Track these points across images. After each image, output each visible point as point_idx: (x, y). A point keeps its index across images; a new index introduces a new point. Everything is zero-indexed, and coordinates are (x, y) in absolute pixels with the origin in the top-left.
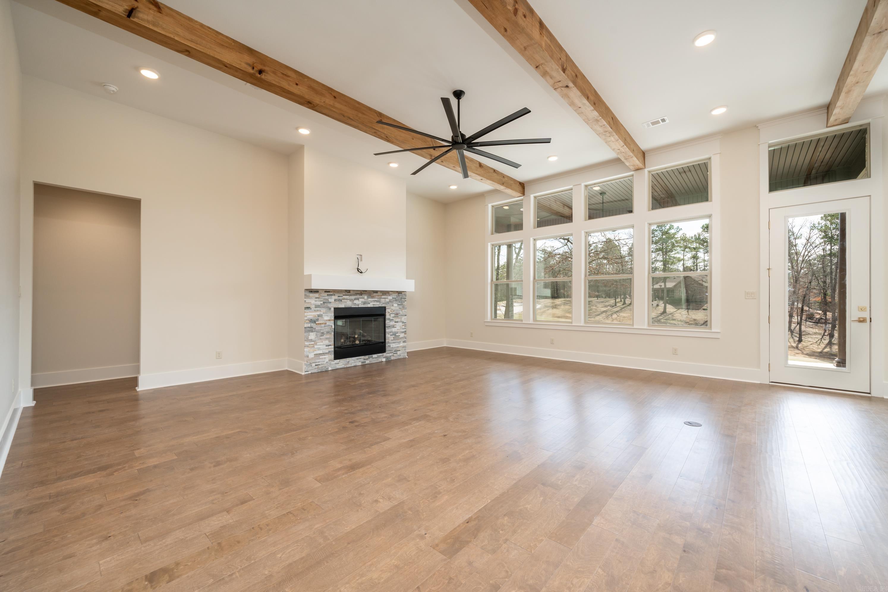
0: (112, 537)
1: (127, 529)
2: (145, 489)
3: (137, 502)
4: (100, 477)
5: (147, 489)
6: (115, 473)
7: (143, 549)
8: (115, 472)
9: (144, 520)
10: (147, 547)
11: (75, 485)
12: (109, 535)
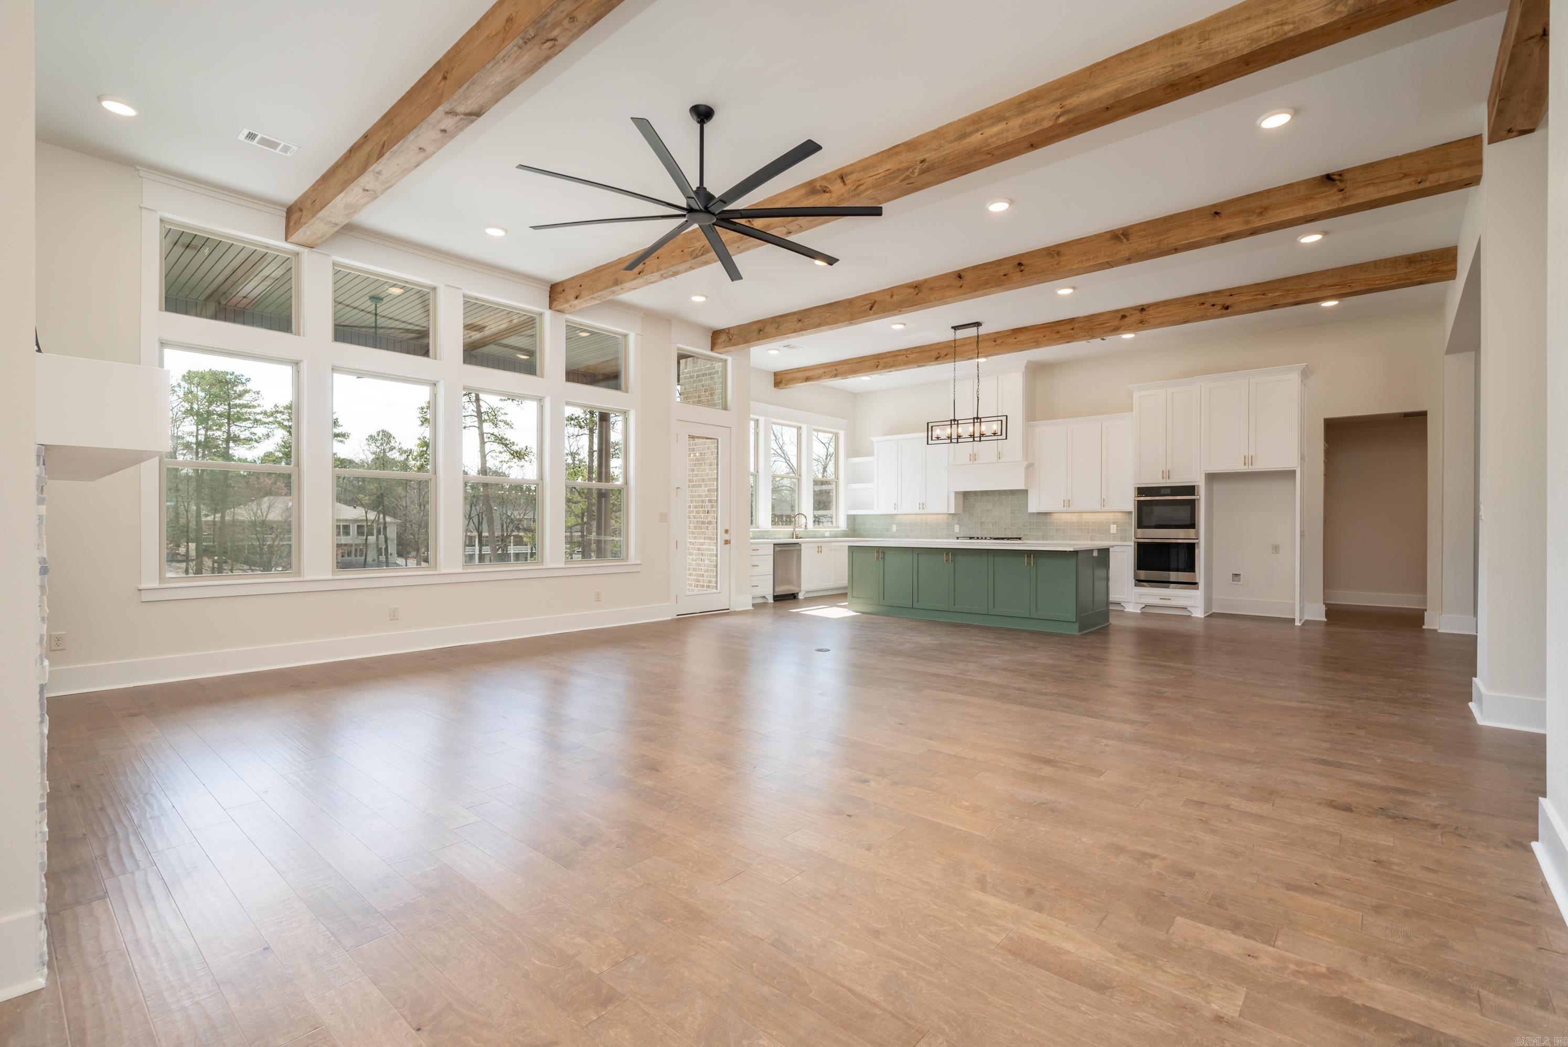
0: (1372, 859)
1: (1350, 857)
2: (1292, 892)
3: (1318, 881)
4: (1360, 981)
5: (1288, 889)
6: (1324, 970)
7: (1342, 830)
8: (1322, 975)
9: (1323, 853)
10: (1338, 828)
11: (1422, 998)
12: (1375, 863)
